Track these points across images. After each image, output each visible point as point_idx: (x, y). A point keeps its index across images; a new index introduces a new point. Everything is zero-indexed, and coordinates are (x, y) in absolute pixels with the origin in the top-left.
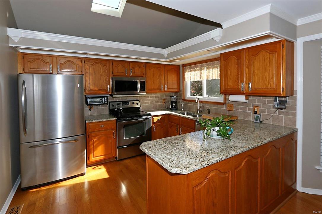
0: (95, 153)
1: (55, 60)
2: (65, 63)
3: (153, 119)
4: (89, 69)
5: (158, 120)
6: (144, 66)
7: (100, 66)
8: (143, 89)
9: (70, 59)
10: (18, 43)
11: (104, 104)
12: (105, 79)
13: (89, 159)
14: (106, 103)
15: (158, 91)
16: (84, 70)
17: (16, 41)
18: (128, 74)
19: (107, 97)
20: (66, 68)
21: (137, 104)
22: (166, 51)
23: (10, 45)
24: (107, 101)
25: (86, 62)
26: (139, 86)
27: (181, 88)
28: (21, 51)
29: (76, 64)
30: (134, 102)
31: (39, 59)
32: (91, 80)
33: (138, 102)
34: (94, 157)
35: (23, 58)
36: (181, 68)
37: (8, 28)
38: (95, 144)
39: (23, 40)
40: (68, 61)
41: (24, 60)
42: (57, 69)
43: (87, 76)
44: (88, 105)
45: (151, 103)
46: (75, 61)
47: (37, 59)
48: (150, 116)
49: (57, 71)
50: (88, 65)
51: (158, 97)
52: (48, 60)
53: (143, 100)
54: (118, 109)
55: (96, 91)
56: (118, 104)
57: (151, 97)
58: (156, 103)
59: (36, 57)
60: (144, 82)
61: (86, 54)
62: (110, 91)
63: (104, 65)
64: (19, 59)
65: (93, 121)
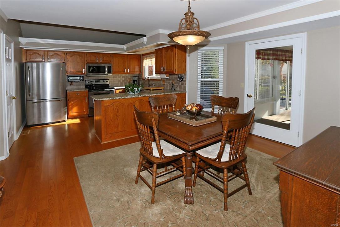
0: (73, 110)
1: (46, 53)
2: (53, 55)
3: (116, 91)
4: (70, 59)
5: (120, 92)
6: (111, 56)
7: (78, 56)
8: (109, 71)
9: (57, 53)
10: (25, 45)
11: (81, 81)
12: (81, 65)
13: (69, 114)
14: (82, 80)
15: (123, 73)
16: (66, 59)
17: (24, 44)
18: (99, 61)
19: (83, 77)
20: (54, 58)
21: (107, 82)
22: (125, 47)
23: (20, 47)
24: (83, 79)
25: (67, 54)
26: (106, 69)
27: (142, 71)
28: (25, 49)
29: (61, 56)
30: (104, 80)
31: (36, 53)
32: (71, 65)
33: (108, 80)
34: (72, 113)
35: (26, 52)
36: (142, 56)
37: (20, 38)
38: (73, 105)
39: (28, 44)
40: (55, 54)
41: (27, 54)
42: (48, 59)
43: (68, 63)
44: (69, 81)
45: (118, 81)
46: (59, 53)
47: (34, 53)
48: (114, 89)
49: (48, 60)
50: (69, 56)
51: (124, 77)
52: (42, 53)
53: (112, 79)
54: (91, 84)
55: (74, 73)
56: (92, 82)
57: (118, 77)
58: (122, 81)
59: (34, 52)
60: (111, 66)
61: (67, 50)
62: (85, 72)
63: (80, 56)
64: (23, 53)
65: (72, 91)
